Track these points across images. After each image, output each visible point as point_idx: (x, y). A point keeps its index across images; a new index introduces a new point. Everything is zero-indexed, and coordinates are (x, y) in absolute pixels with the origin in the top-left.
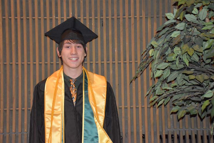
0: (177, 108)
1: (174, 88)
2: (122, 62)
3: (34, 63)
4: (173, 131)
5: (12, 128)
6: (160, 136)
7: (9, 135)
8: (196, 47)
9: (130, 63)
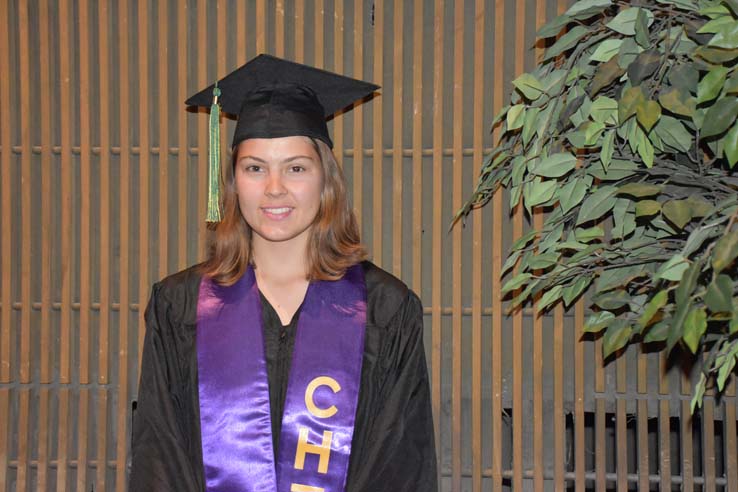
0: (606, 318)
1: (594, 246)
2: (437, 151)
3: (135, 149)
4: (614, 401)
5: (58, 368)
6: (567, 416)
7: (49, 393)
8: (671, 99)
9: (464, 155)
